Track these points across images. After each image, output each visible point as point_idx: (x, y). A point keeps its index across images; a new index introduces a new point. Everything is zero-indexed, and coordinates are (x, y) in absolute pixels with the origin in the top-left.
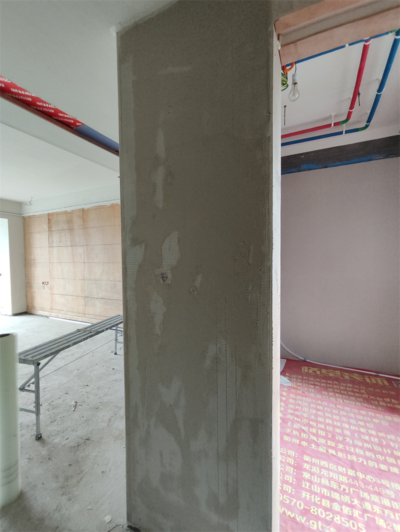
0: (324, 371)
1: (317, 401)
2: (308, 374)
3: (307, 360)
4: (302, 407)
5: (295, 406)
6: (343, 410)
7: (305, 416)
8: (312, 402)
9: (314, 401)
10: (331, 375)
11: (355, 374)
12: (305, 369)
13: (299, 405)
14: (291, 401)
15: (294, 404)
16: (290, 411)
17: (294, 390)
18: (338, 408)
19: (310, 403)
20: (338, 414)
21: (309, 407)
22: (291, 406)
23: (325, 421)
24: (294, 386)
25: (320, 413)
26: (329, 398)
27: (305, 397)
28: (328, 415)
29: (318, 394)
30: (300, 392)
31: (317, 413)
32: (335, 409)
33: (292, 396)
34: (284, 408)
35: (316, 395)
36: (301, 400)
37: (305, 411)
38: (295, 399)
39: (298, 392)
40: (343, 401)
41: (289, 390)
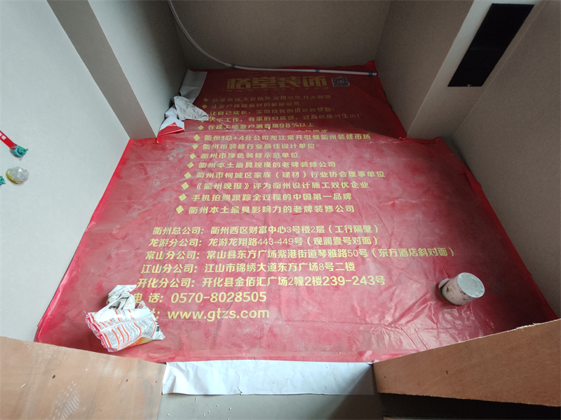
0: (256, 81)
1: (239, 137)
2: (235, 93)
3: (236, 67)
4: (218, 154)
5: (210, 154)
6: (268, 142)
7: (221, 167)
8: (233, 140)
9: (235, 138)
10: (264, 86)
11: (293, 78)
12: (232, 84)
13: (215, 151)
14: (206, 147)
15: (209, 152)
16: (202, 165)
17: (211, 127)
18: (263, 140)
19: (230, 142)
20: (261, 150)
21: (228, 151)
22: (204, 156)
23: (244, 167)
24: (213, 119)
25: (240, 155)
26: (256, 126)
27: (225, 134)
28: (249, 155)
29: (242, 123)
30: (219, 127)
31: (236, 156)
32: (259, 143)
33: (208, 138)
34: (194, 163)
35: (239, 126)
36: (218, 142)
37: (221, 159)
38: (210, 143)
39: (217, 128)
40: (271, 126)
41: (206, 129)
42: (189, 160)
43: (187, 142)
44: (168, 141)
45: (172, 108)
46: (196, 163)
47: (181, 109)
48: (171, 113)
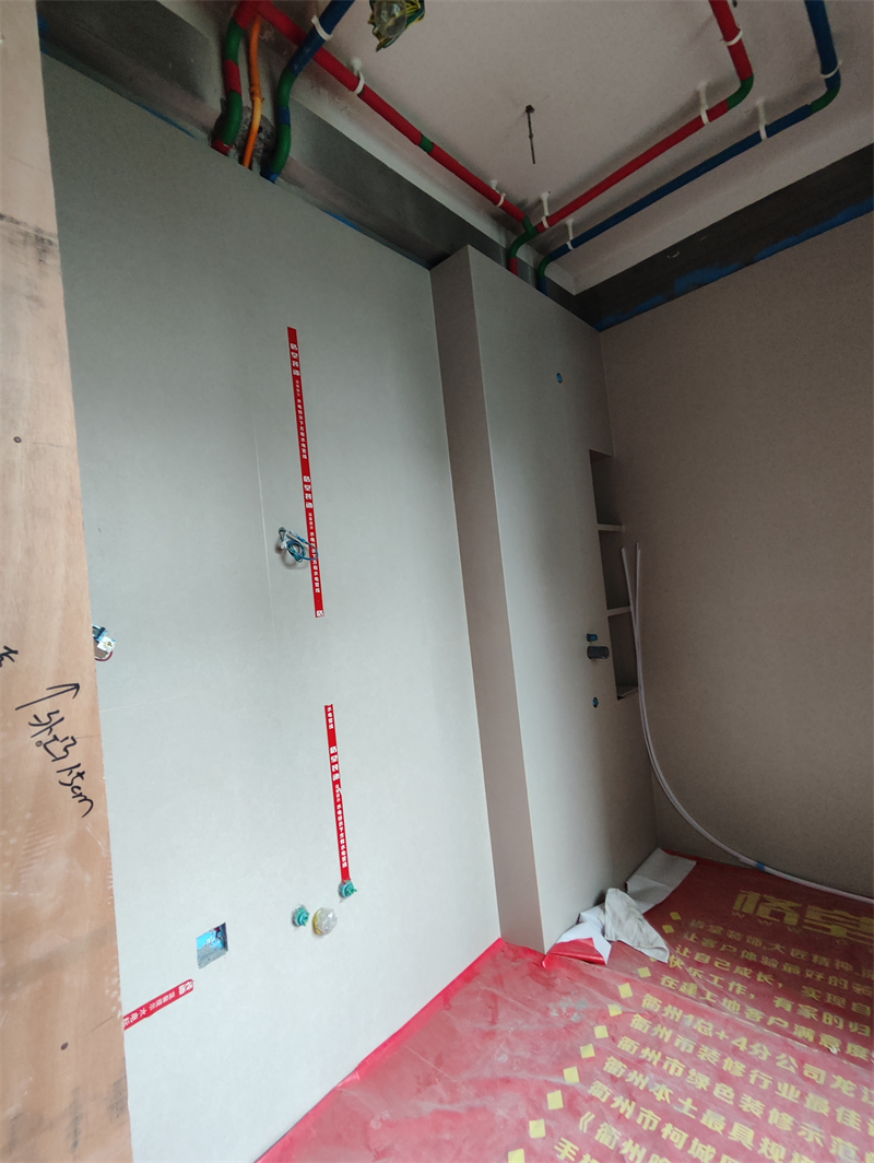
0: (814, 914)
1: (732, 1037)
2: (751, 924)
3: (768, 869)
4: (664, 1057)
5: (644, 1045)
6: (822, 1090)
7: (659, 1097)
8: (716, 1038)
9: (722, 1035)
10: (837, 931)
12: (747, 903)
13: (658, 1044)
14: (639, 1023)
15: (644, 1041)
16: (614, 1066)
17: (668, 981)
18: (807, 1079)
19: (704, 1040)
20: (793, 1104)
21: (692, 1061)
22: (626, 1044)
23: (725, 1132)
24: (679, 963)
25: (723, 1092)
26: (792, 1028)
27: (697, 1012)
28: (751, 1105)
29: (754, 1004)
30: (689, 989)
31: (711, 1089)
32: (791, 1081)
33: (651, 1002)
34: (597, 1050)
35: (743, 1010)
36: (673, 1025)
37: (666, 1075)
38: (653, 1018)
39: (683, 989)
40: (843, 1047)
41: (655, 979)
42: (590, 1038)
43: (602, 993)
44: (564, 971)
45: (598, 908)
46: (602, 1052)
47: (614, 915)
48: (592, 917)
